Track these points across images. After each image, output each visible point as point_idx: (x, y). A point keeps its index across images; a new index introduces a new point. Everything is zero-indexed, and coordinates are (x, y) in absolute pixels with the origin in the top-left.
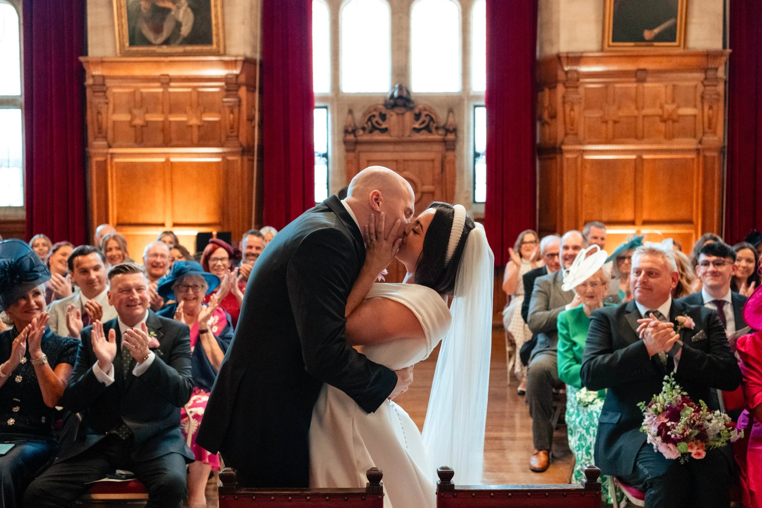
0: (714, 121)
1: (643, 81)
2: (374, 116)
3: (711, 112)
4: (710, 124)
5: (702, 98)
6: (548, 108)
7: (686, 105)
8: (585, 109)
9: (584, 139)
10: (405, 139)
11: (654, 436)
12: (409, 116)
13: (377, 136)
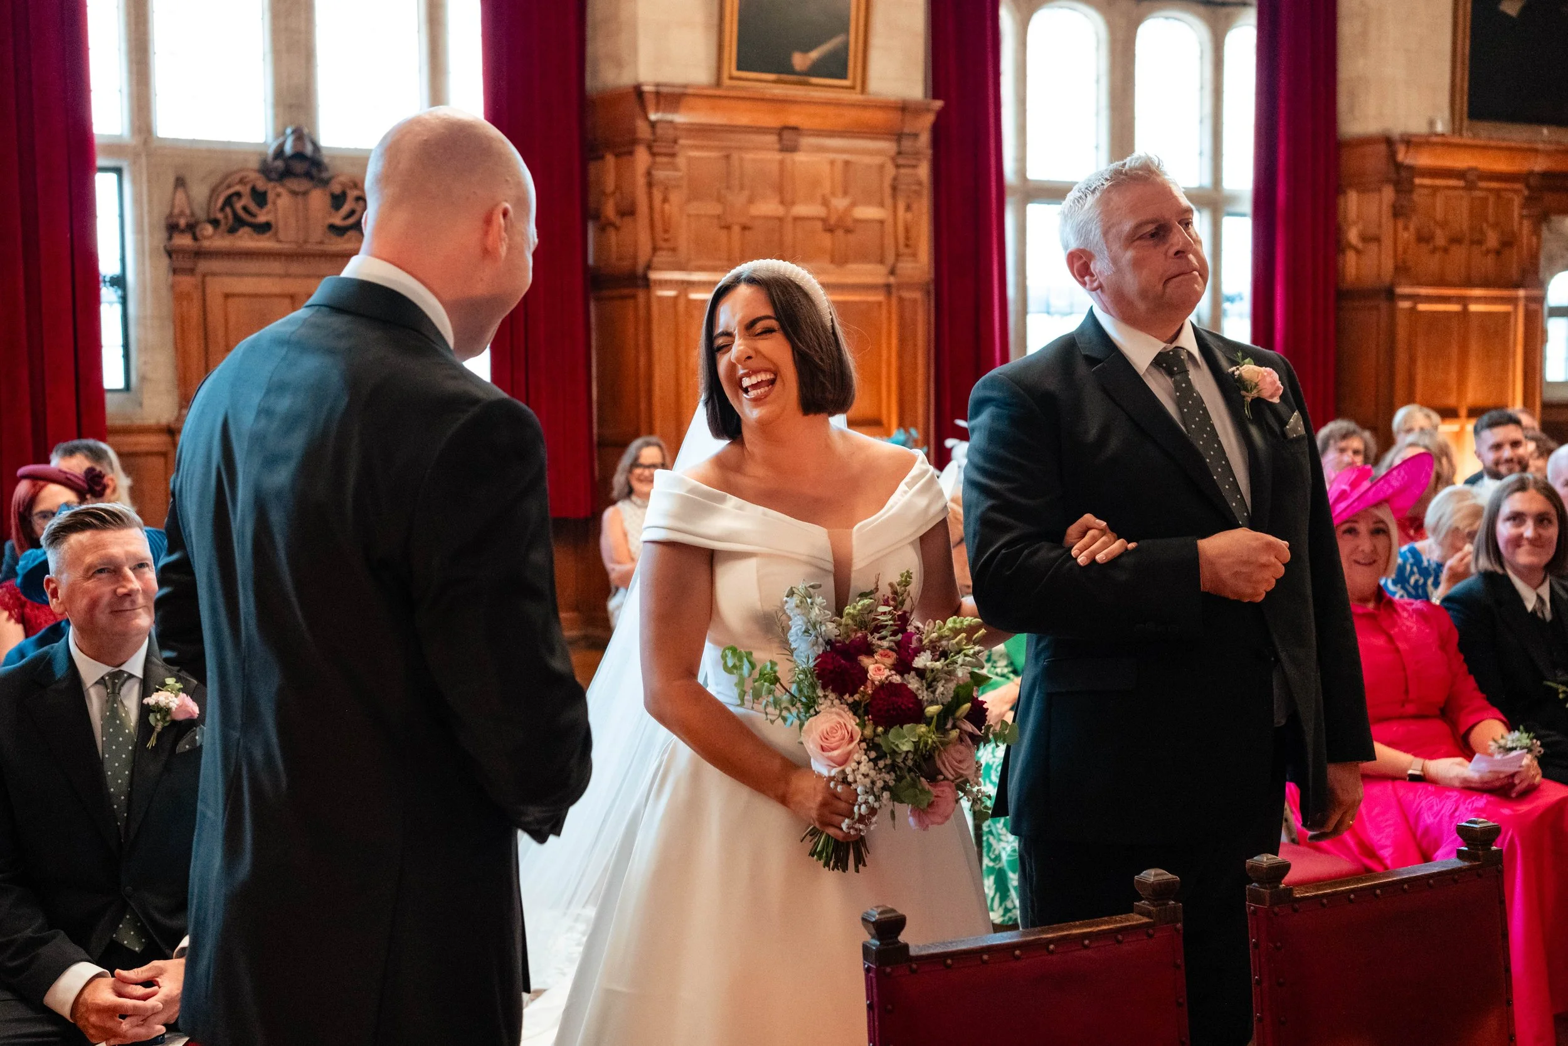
0: (913, 232)
1: (793, 149)
2: (238, 195)
3: (909, 216)
4: (907, 238)
5: (894, 189)
6: (614, 193)
7: (868, 202)
8: (689, 200)
9: (689, 260)
10: (311, 247)
12: (318, 199)
13: (246, 240)
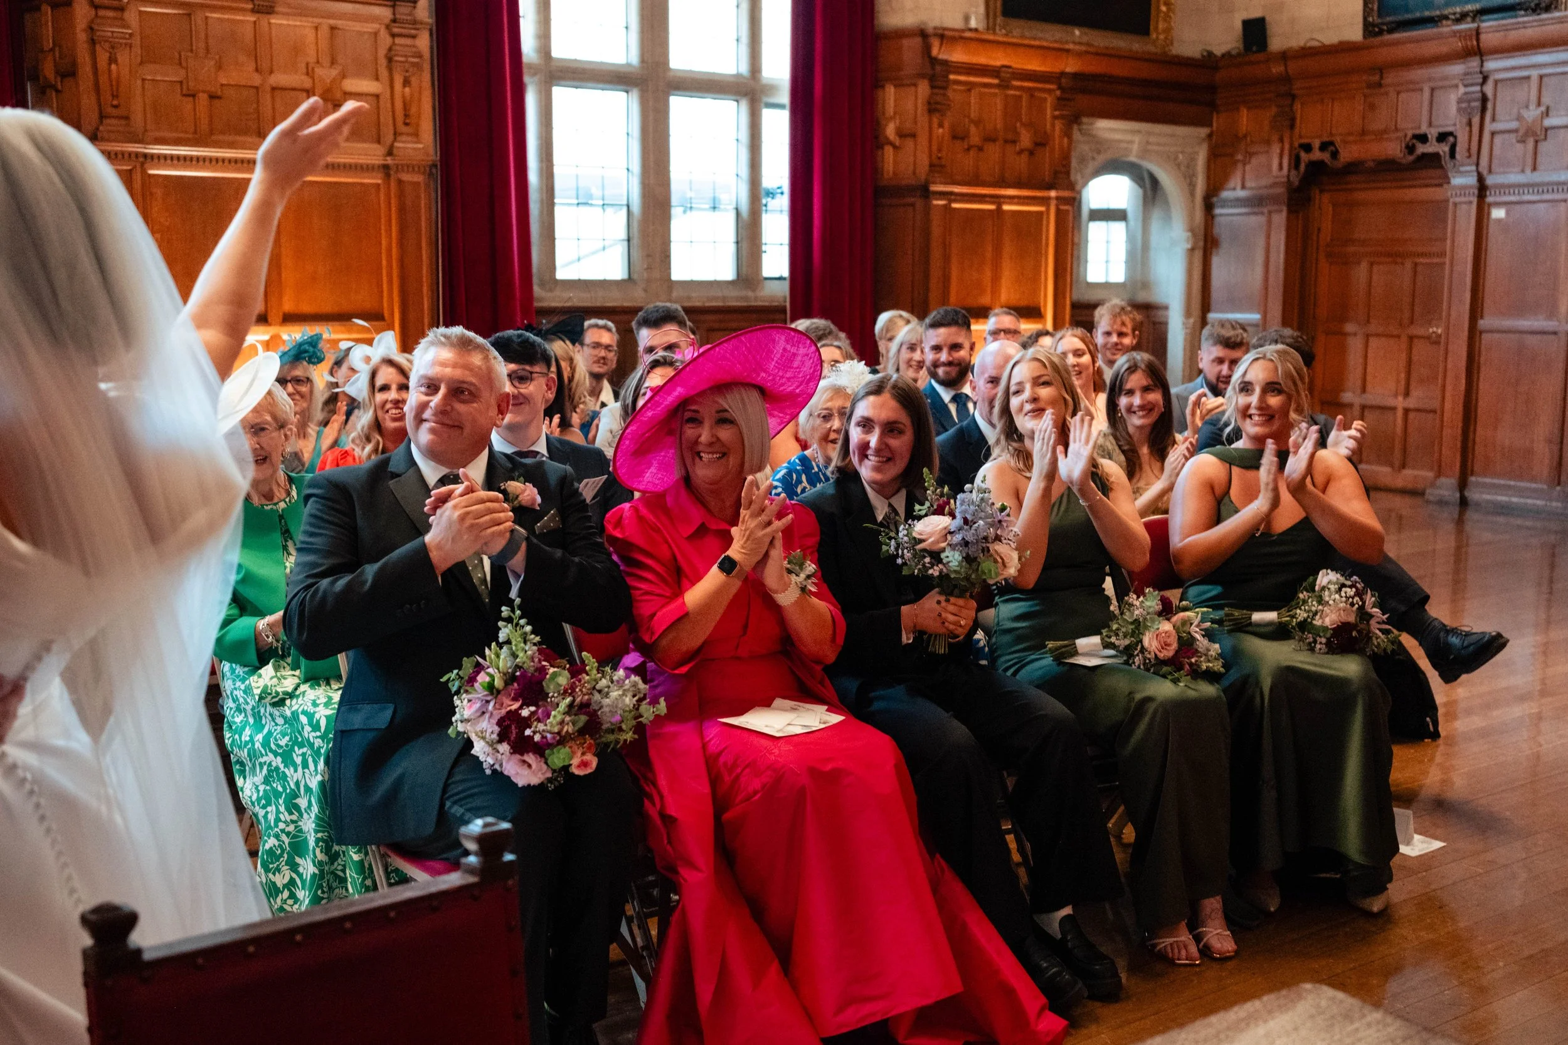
0: (413, 110)
1: (268, 10)
3: (407, 91)
4: (406, 116)
5: (390, 60)
6: (52, 50)
7: (359, 74)
8: (143, 61)
9: (145, 130)
11: (491, 744)
